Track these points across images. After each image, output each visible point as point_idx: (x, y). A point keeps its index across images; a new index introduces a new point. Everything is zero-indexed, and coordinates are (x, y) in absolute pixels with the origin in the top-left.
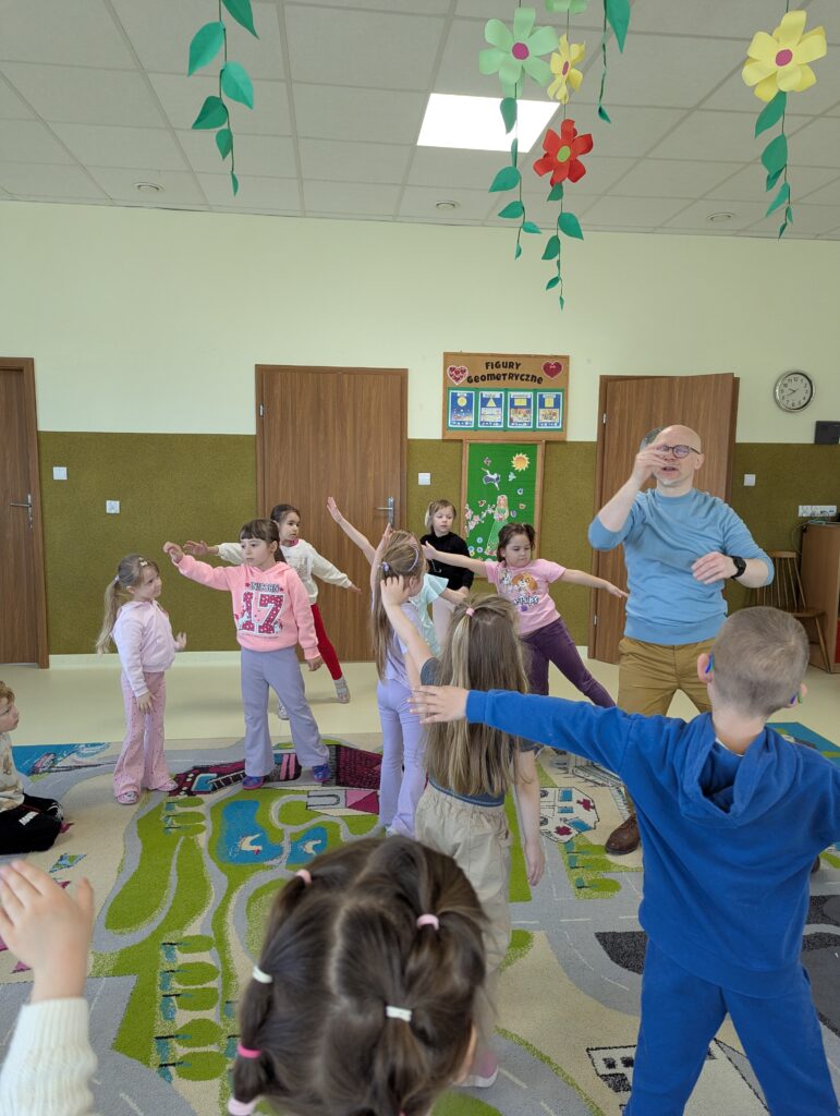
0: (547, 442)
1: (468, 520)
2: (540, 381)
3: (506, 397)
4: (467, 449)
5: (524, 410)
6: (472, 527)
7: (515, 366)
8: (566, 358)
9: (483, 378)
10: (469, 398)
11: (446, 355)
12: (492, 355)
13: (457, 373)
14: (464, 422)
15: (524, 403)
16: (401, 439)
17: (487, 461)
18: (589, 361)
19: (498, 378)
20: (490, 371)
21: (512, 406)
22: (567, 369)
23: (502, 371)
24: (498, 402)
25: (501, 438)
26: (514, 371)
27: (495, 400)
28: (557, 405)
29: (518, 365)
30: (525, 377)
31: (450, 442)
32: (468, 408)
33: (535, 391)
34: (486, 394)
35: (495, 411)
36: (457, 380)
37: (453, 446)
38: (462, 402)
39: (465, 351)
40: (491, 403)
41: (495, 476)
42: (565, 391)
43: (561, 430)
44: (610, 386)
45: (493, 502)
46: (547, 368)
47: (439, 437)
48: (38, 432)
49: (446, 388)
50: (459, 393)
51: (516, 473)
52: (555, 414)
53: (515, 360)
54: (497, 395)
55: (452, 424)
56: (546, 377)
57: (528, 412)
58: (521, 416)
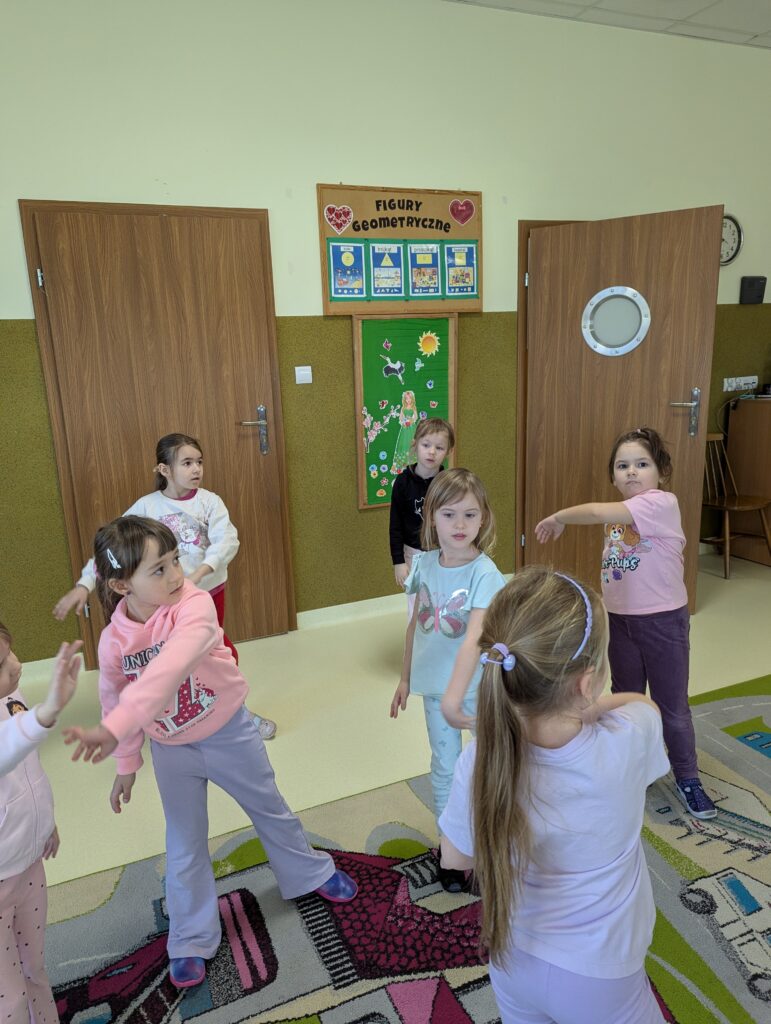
0: (461, 315)
1: (366, 430)
2: (446, 228)
3: (405, 252)
4: (359, 328)
5: (429, 271)
6: (372, 439)
7: (414, 207)
8: (478, 195)
9: (374, 224)
10: (357, 253)
11: (322, 189)
12: (385, 190)
13: (338, 216)
14: (353, 289)
15: (429, 260)
16: (267, 316)
17: (387, 344)
18: (505, 199)
19: (393, 223)
20: (383, 213)
21: (414, 265)
22: (480, 210)
23: (398, 213)
24: (395, 258)
25: (402, 309)
26: (412, 213)
27: (392, 256)
28: (469, 264)
29: (418, 206)
30: (427, 223)
31: (336, 319)
32: (356, 270)
33: (442, 242)
34: (379, 248)
35: (392, 272)
36: (339, 226)
37: (339, 324)
38: (348, 260)
39: (346, 183)
40: (387, 261)
41: (398, 365)
42: (478, 241)
43: (476, 297)
44: (528, 230)
45: (397, 401)
46: (455, 210)
47: (319, 312)
49: (325, 239)
50: (343, 246)
51: (424, 359)
52: (468, 275)
53: (413, 198)
54: (393, 248)
55: (336, 292)
56: (454, 222)
57: (435, 273)
58: (426, 278)
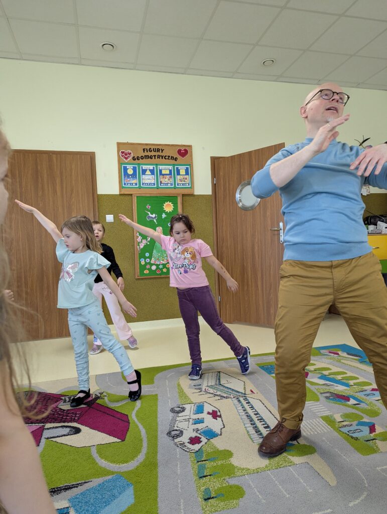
0: (183, 195)
1: (139, 243)
2: (176, 159)
3: (157, 168)
4: (135, 200)
5: (168, 176)
6: (142, 247)
7: (161, 151)
8: (190, 146)
9: (142, 158)
10: (134, 169)
11: (119, 144)
12: (147, 145)
13: (126, 154)
14: (133, 184)
15: (168, 172)
16: (93, 194)
17: (148, 207)
18: (203, 148)
19: (151, 157)
20: (146, 154)
21: (161, 174)
22: (192, 152)
23: (153, 153)
24: (152, 172)
25: (155, 192)
26: (160, 154)
27: (150, 170)
28: (187, 173)
29: (162, 151)
30: (167, 157)
31: (125, 196)
32: (134, 175)
33: (174, 165)
34: (144, 167)
35: (151, 177)
36: (126, 158)
37: (127, 198)
38: (130, 172)
39: (130, 141)
40: (148, 172)
41: (154, 216)
42: (191, 165)
43: (191, 188)
44: (216, 162)
46: (179, 152)
47: (118, 193)
49: (120, 163)
50: (128, 166)
51: (166, 213)
52: (186, 179)
53: (160, 147)
54: (151, 167)
55: (125, 185)
56: (179, 157)
57: (171, 177)
58: (167, 180)
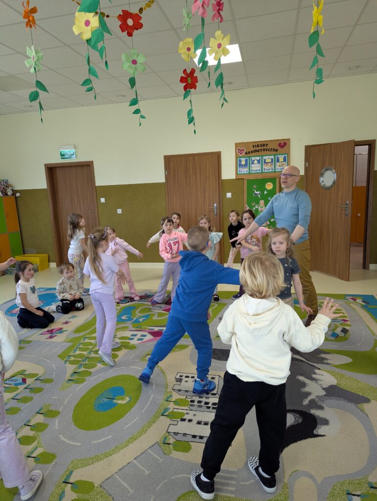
2: (277, 151)
3: (262, 159)
4: (246, 182)
5: (270, 164)
8: (289, 140)
9: (252, 152)
10: (246, 161)
11: (237, 145)
12: (256, 142)
13: (241, 151)
14: (244, 171)
15: (270, 161)
16: (219, 179)
17: (255, 186)
18: (299, 140)
19: (258, 151)
20: (255, 149)
21: (265, 162)
22: (289, 144)
23: (260, 148)
24: (259, 161)
25: (260, 177)
26: (265, 147)
27: (257, 160)
28: (285, 160)
29: (267, 145)
30: (270, 150)
31: (239, 180)
32: (245, 165)
33: (275, 155)
34: (254, 158)
35: (257, 165)
37: (241, 181)
38: (243, 163)
39: (244, 141)
40: (256, 162)
41: (258, 192)
42: (288, 154)
44: (309, 149)
45: (258, 203)
46: (280, 145)
47: (234, 178)
48: (96, 187)
49: (237, 158)
50: (242, 159)
51: (267, 190)
52: (284, 164)
53: (265, 143)
54: (258, 158)
55: (239, 172)
56: (279, 149)
57: (272, 164)
58: (269, 166)
